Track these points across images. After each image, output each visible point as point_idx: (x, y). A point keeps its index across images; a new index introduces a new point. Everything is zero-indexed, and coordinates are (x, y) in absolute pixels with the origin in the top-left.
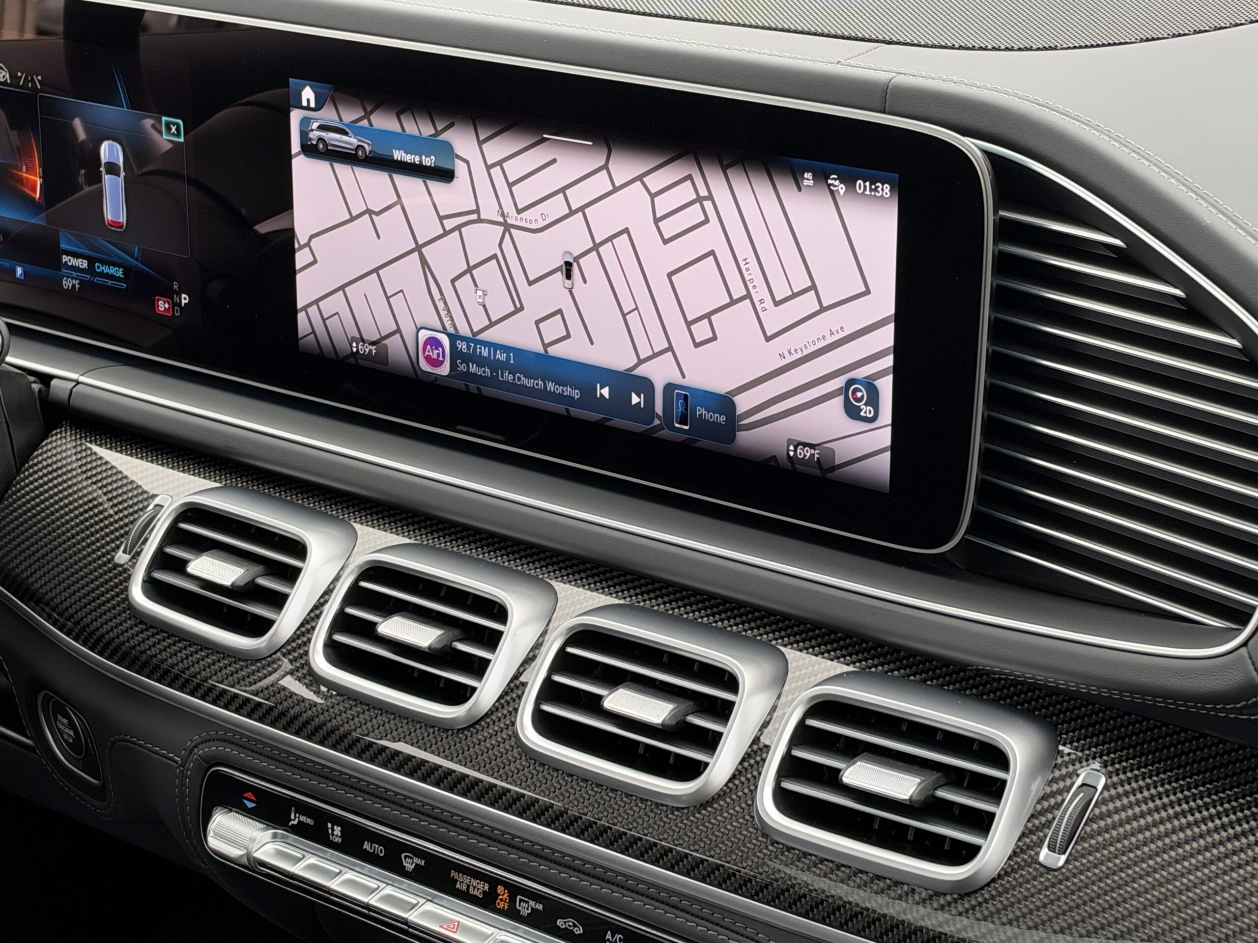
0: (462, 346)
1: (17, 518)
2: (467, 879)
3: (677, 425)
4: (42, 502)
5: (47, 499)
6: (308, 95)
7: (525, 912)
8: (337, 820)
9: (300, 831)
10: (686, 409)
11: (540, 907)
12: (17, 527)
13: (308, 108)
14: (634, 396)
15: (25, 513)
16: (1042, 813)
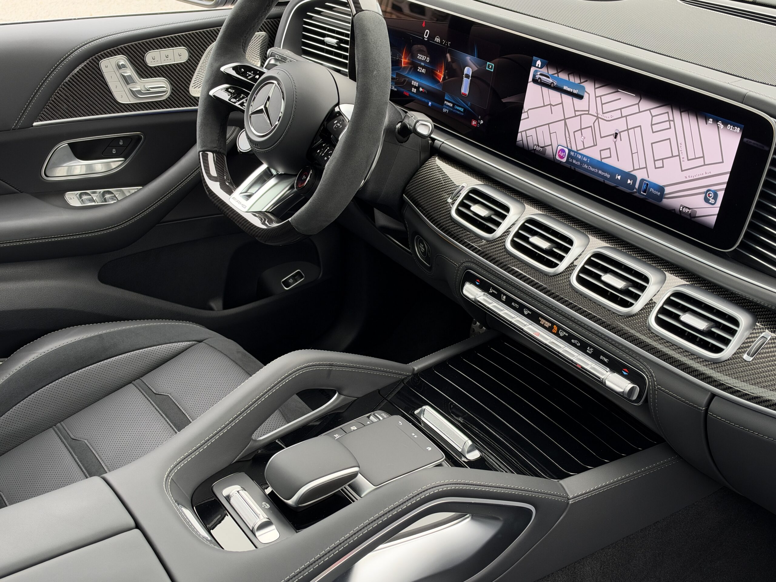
0: (572, 154)
1: (418, 182)
2: (544, 321)
3: (642, 193)
4: (427, 178)
5: (428, 178)
6: (539, 63)
7: (561, 335)
8: (505, 294)
9: (492, 295)
10: (647, 188)
11: (567, 335)
12: (418, 184)
13: (538, 67)
14: (629, 180)
15: (421, 180)
16: (747, 343)
